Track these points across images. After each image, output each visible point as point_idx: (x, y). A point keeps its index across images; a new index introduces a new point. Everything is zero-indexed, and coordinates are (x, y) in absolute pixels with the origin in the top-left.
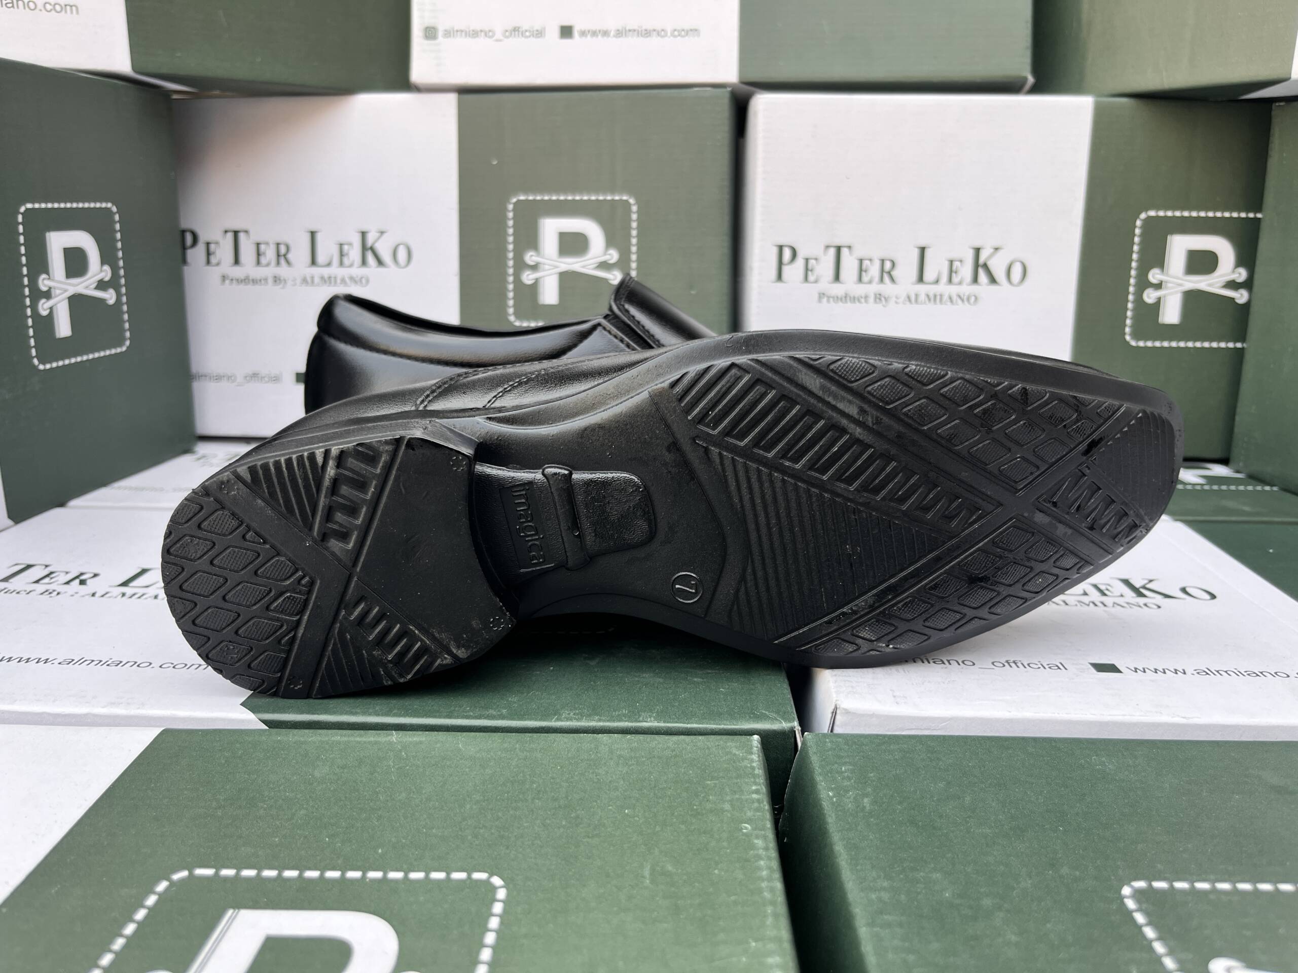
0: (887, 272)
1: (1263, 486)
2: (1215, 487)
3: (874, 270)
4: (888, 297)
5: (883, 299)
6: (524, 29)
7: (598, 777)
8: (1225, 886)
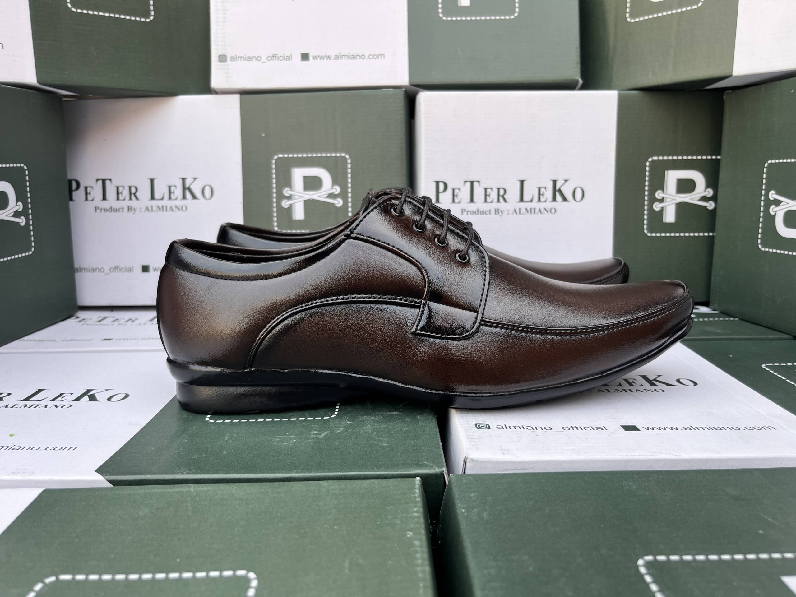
0: (502, 196)
1: (729, 318)
2: (701, 319)
3: (494, 195)
4: (503, 211)
5: (500, 212)
6: (279, 56)
7: (319, 507)
8: (701, 558)
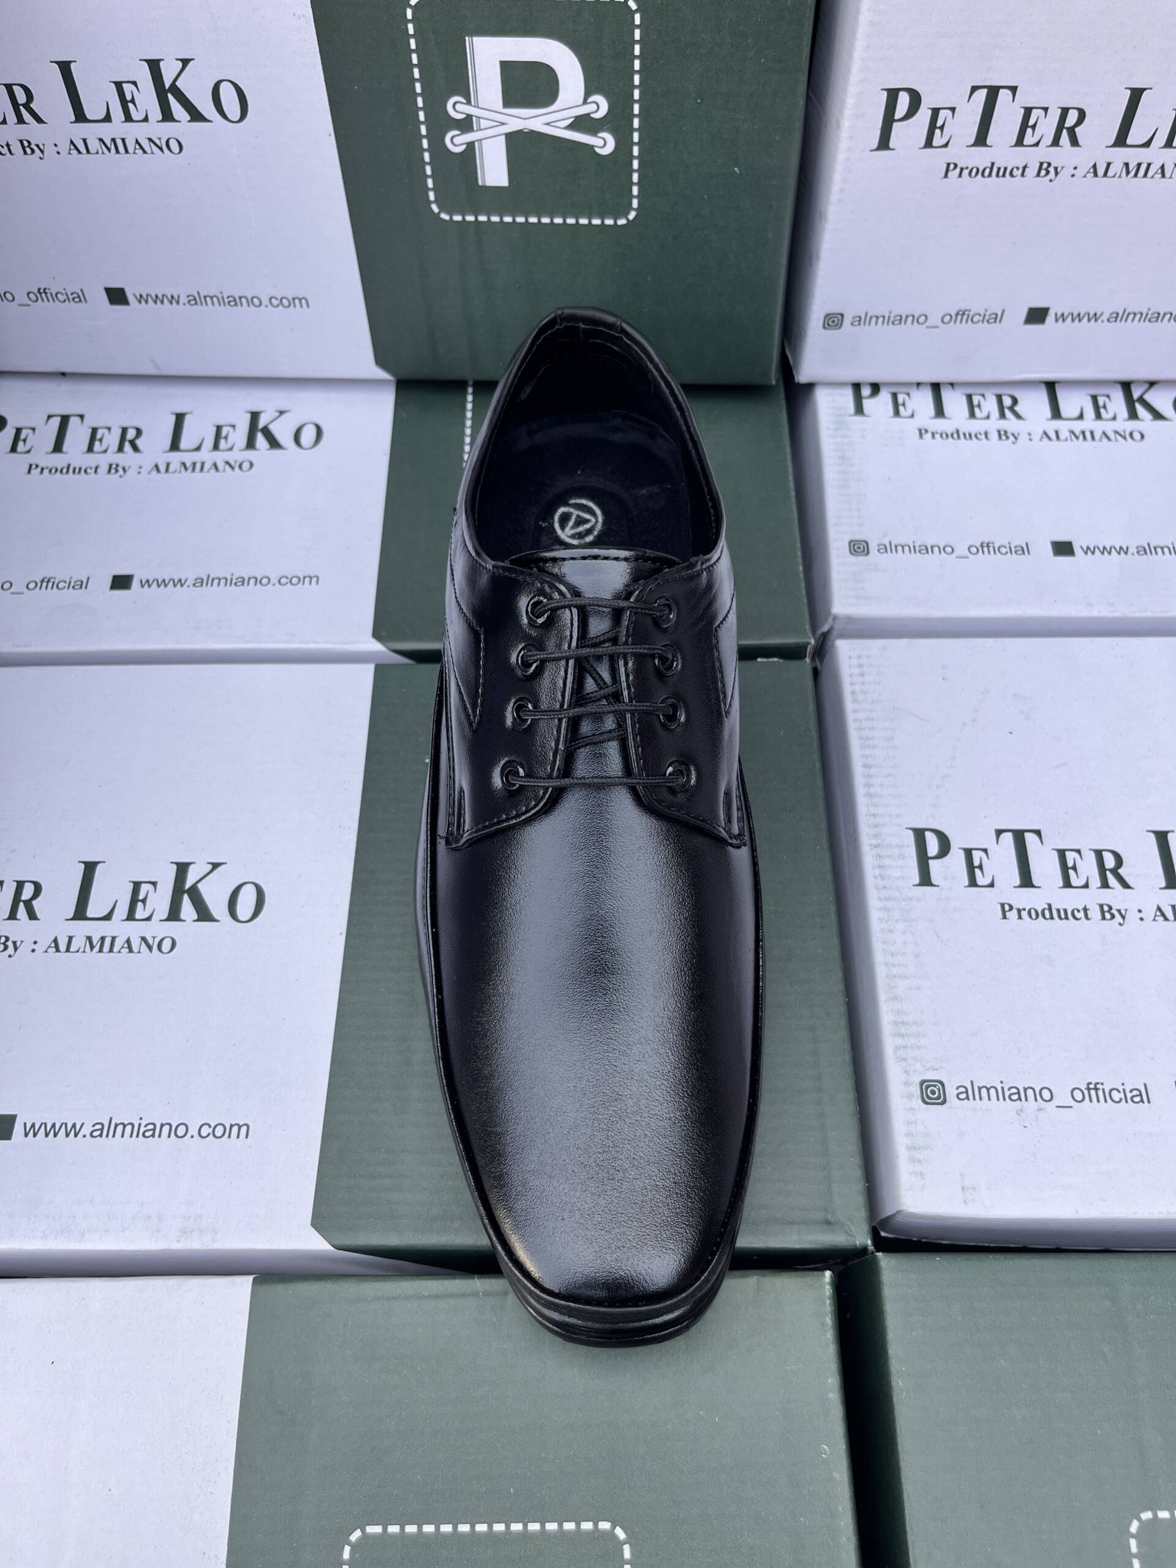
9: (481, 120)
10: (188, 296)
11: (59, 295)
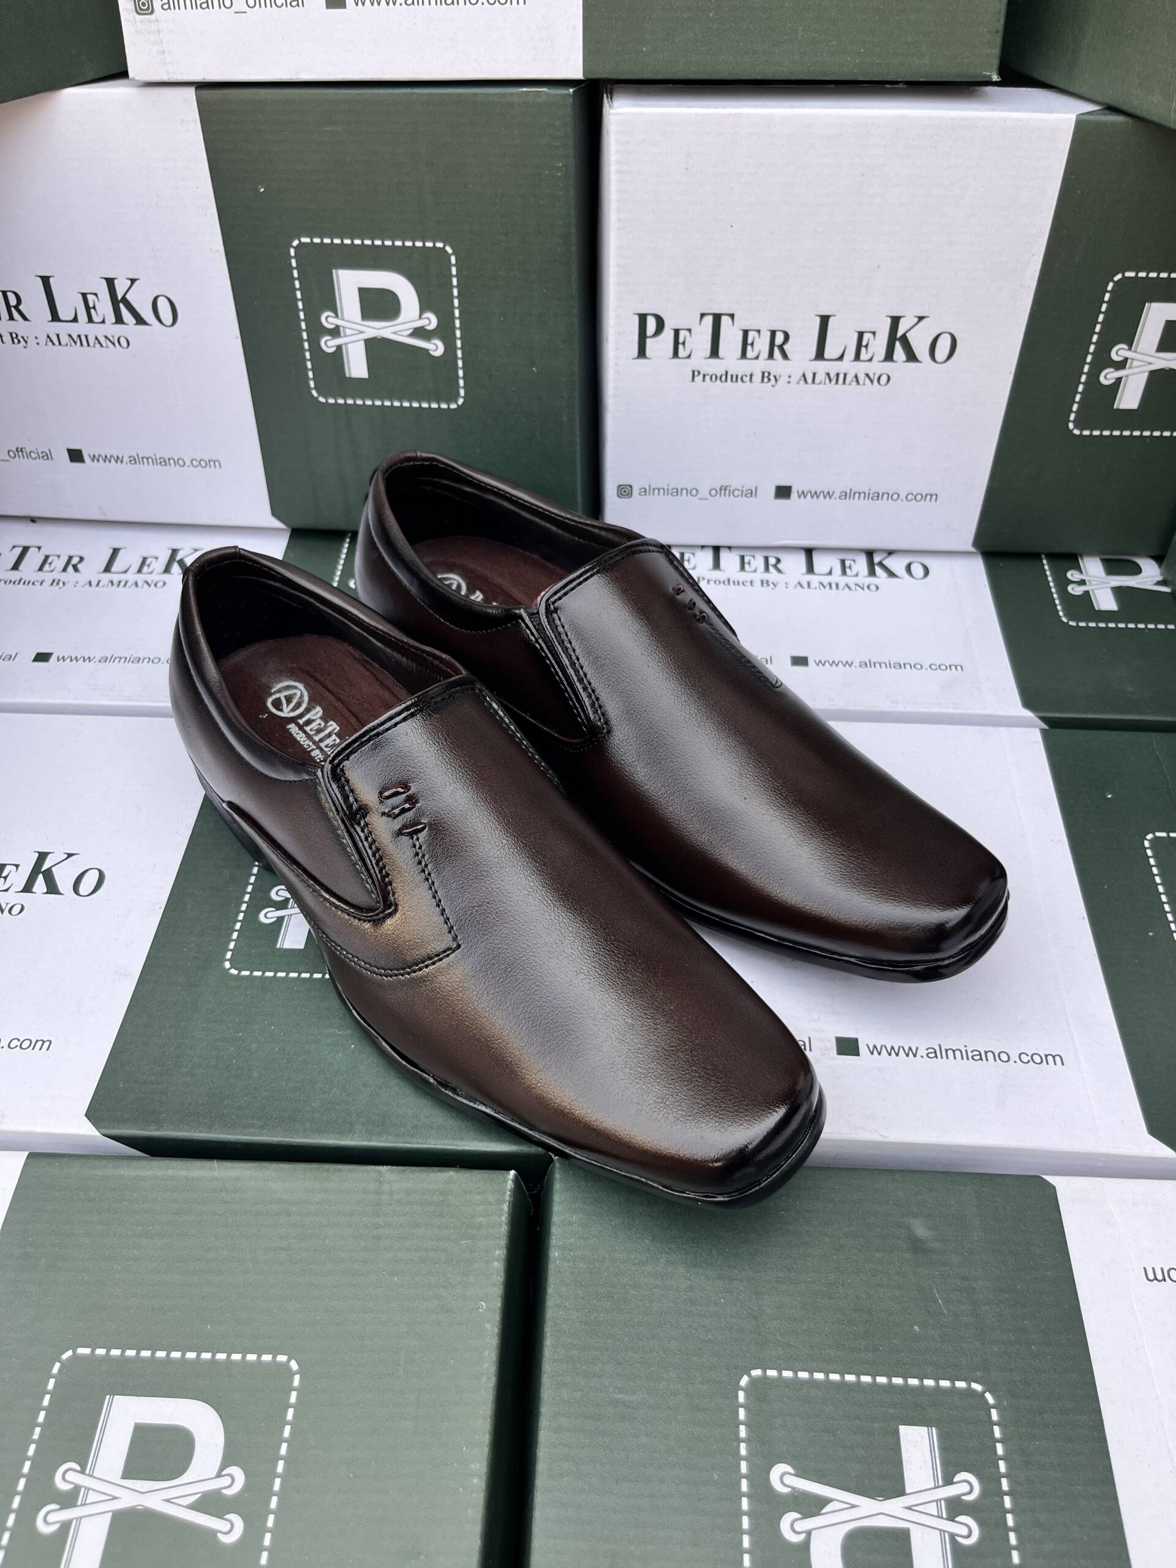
9: (347, 330)
10: (130, 457)
11: (32, 454)
